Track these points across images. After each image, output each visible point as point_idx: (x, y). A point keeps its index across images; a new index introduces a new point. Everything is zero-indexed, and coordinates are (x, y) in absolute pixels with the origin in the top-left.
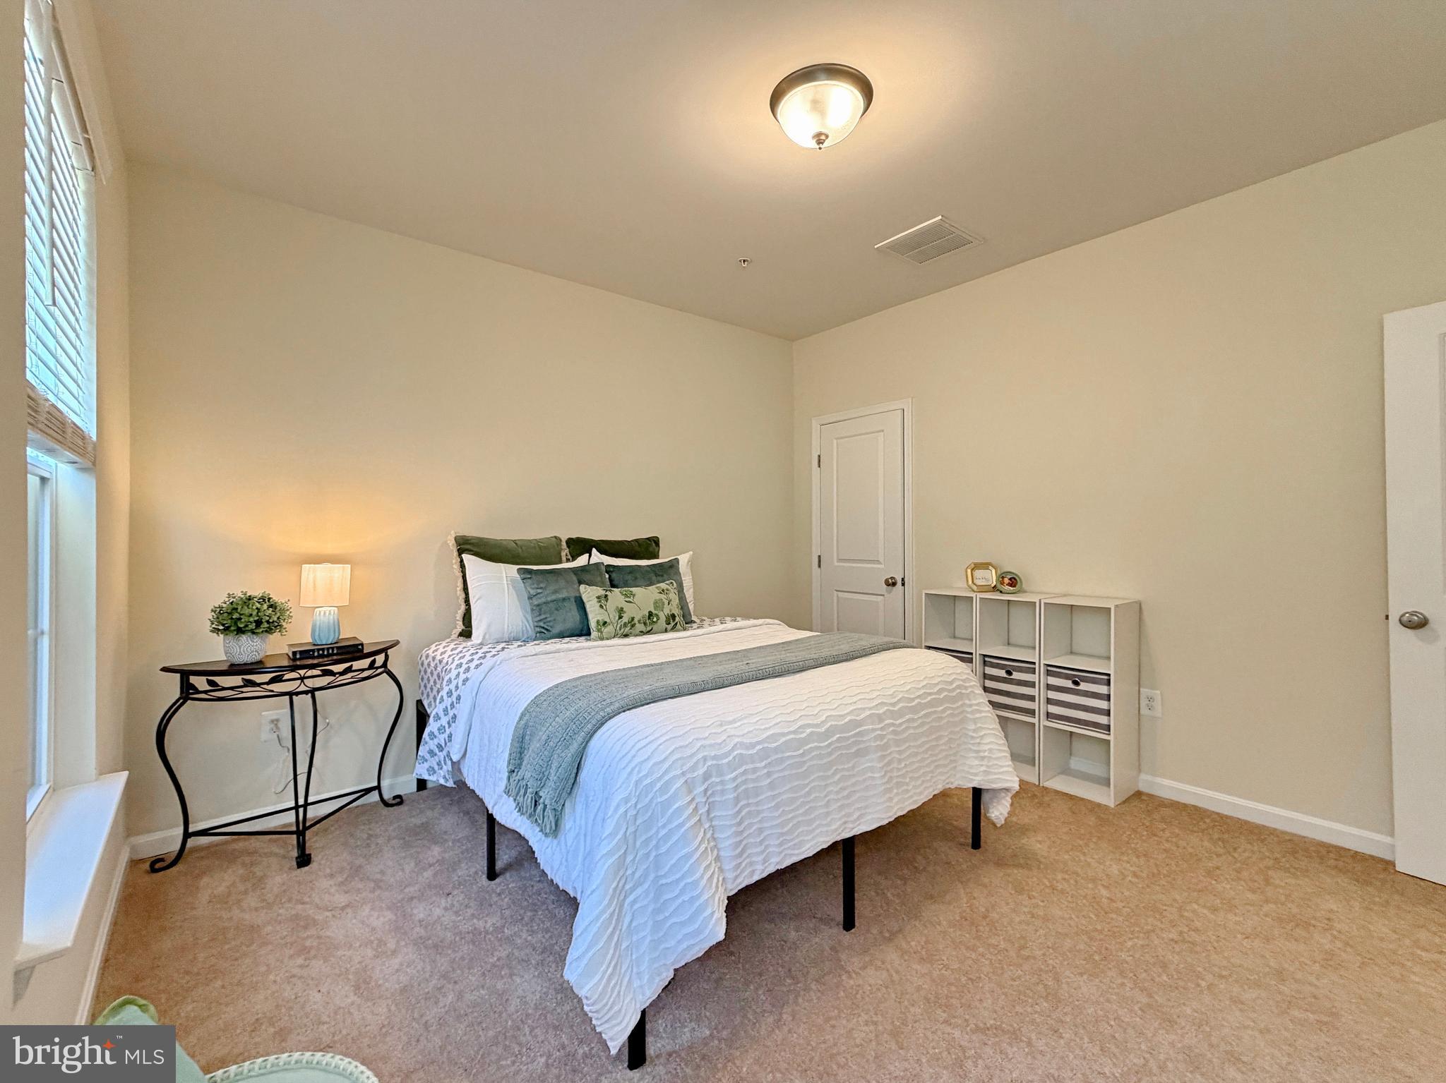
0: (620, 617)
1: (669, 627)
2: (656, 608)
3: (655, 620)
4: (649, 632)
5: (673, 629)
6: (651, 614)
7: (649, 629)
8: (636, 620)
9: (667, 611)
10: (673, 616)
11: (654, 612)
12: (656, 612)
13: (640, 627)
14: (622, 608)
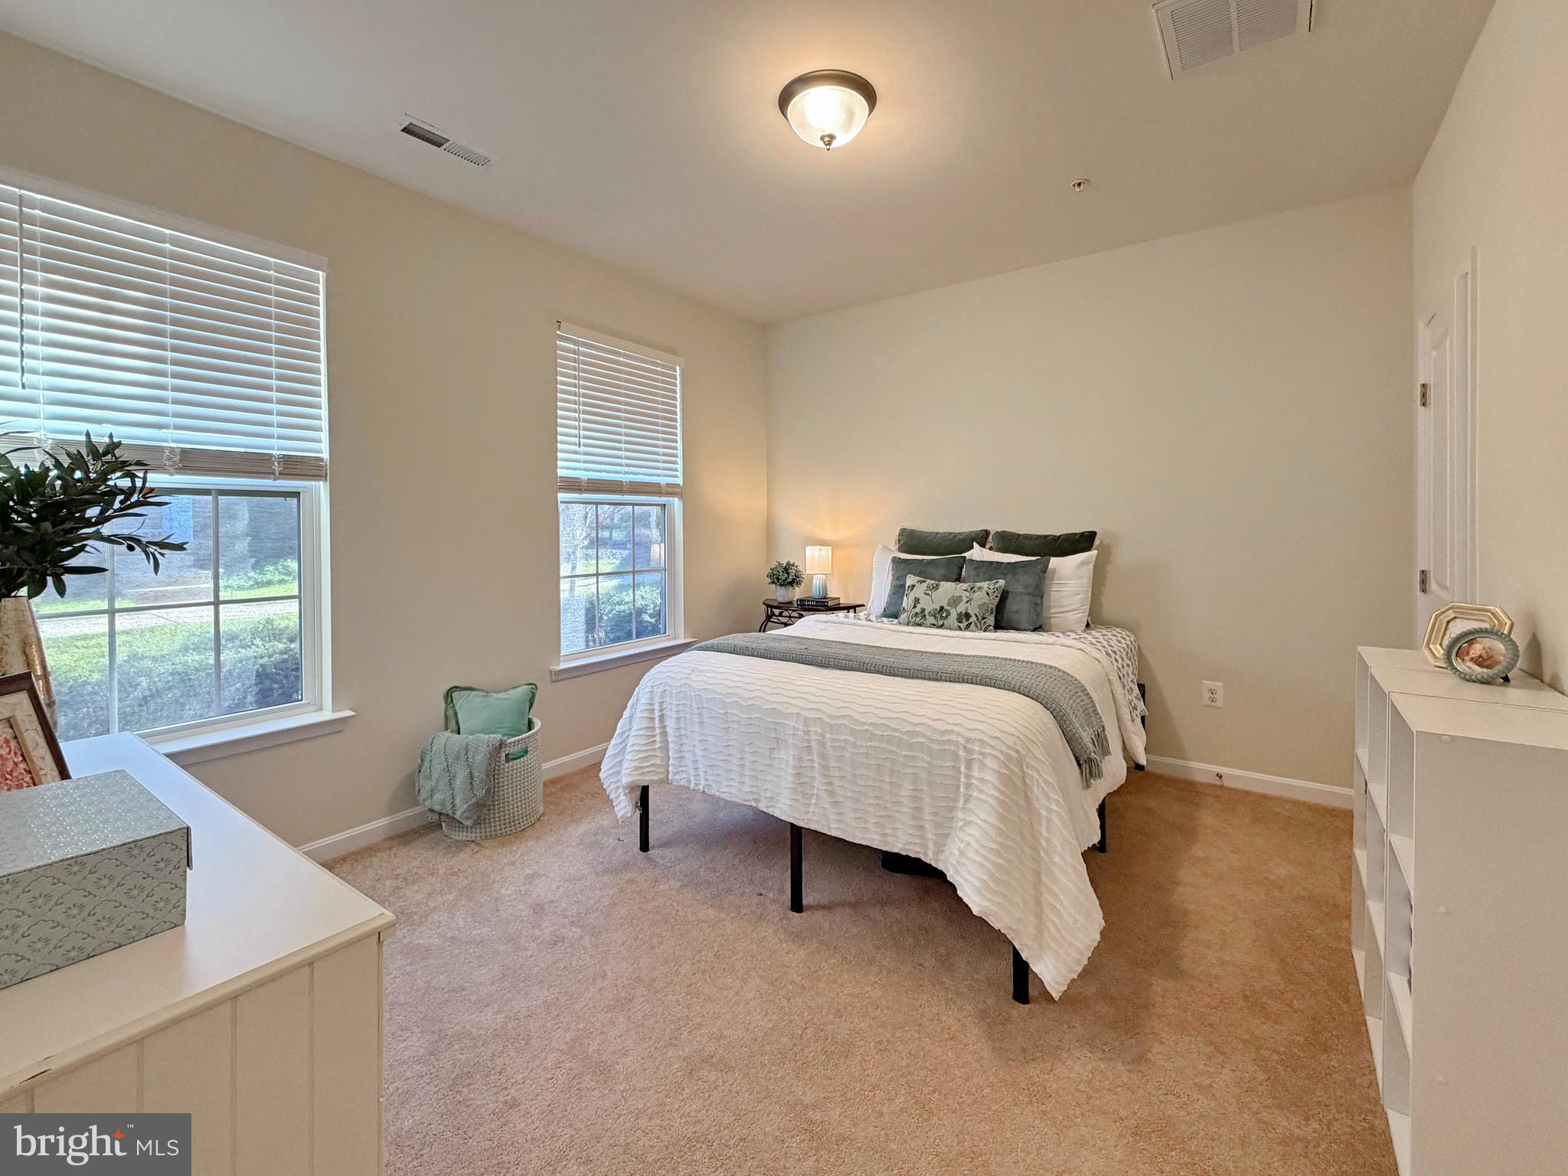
0: (915, 607)
1: (963, 626)
2: (948, 605)
3: (944, 615)
4: (941, 627)
5: (968, 627)
6: (942, 608)
7: (940, 623)
8: (926, 613)
9: (961, 608)
10: (967, 616)
11: (946, 607)
12: (949, 608)
13: (931, 620)
14: (919, 599)
